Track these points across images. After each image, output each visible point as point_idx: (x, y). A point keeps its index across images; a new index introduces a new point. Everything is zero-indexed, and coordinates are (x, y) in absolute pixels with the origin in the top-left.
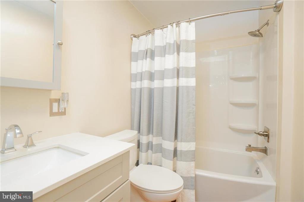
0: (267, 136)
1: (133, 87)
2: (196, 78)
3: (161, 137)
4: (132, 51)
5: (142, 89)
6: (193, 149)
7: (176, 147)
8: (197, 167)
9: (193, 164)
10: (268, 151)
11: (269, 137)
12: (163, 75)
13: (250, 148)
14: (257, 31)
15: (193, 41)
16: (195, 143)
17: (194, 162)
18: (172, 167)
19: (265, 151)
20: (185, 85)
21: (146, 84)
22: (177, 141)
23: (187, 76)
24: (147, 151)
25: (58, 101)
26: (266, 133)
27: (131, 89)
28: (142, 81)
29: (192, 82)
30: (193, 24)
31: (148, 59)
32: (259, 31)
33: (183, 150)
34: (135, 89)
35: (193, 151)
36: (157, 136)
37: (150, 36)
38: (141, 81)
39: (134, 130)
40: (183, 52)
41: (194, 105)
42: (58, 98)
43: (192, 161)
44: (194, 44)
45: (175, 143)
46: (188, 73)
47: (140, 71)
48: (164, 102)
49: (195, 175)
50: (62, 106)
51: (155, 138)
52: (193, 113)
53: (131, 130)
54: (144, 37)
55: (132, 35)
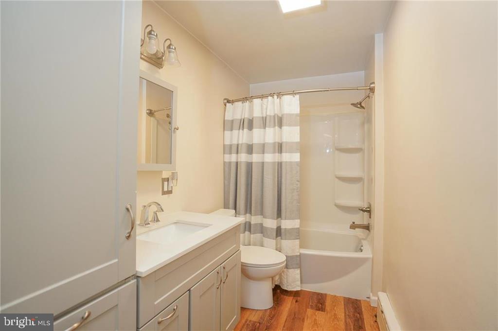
0: (369, 212)
1: (227, 160)
2: (300, 152)
3: (262, 216)
4: (226, 119)
5: (239, 163)
6: (297, 226)
7: (279, 225)
8: (302, 246)
9: (297, 242)
10: (370, 227)
11: (370, 213)
12: (263, 148)
13: (354, 226)
14: (359, 104)
15: (297, 115)
16: (299, 221)
17: (298, 240)
18: (275, 247)
19: (367, 228)
20: (289, 161)
21: (243, 157)
22: (281, 219)
23: (291, 152)
24: (244, 232)
25: (168, 180)
26: (369, 209)
27: (224, 163)
28: (239, 154)
29: (296, 157)
30: (297, 96)
31: (246, 130)
32: (360, 104)
33: (287, 228)
34: (230, 163)
35: (297, 228)
36: (256, 215)
37: (247, 104)
38: (237, 153)
39: (229, 208)
40: (286, 126)
41: (298, 181)
42: (167, 177)
43: (297, 239)
44: (298, 118)
45: (278, 221)
46: (292, 148)
47: (235, 142)
48: (264, 178)
49: (300, 253)
50: (171, 184)
51: (253, 217)
52: (297, 189)
53: (225, 208)
54: (240, 103)
55: (225, 99)
